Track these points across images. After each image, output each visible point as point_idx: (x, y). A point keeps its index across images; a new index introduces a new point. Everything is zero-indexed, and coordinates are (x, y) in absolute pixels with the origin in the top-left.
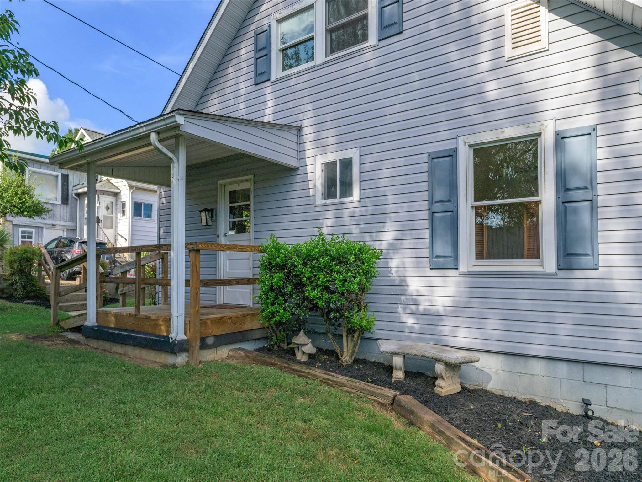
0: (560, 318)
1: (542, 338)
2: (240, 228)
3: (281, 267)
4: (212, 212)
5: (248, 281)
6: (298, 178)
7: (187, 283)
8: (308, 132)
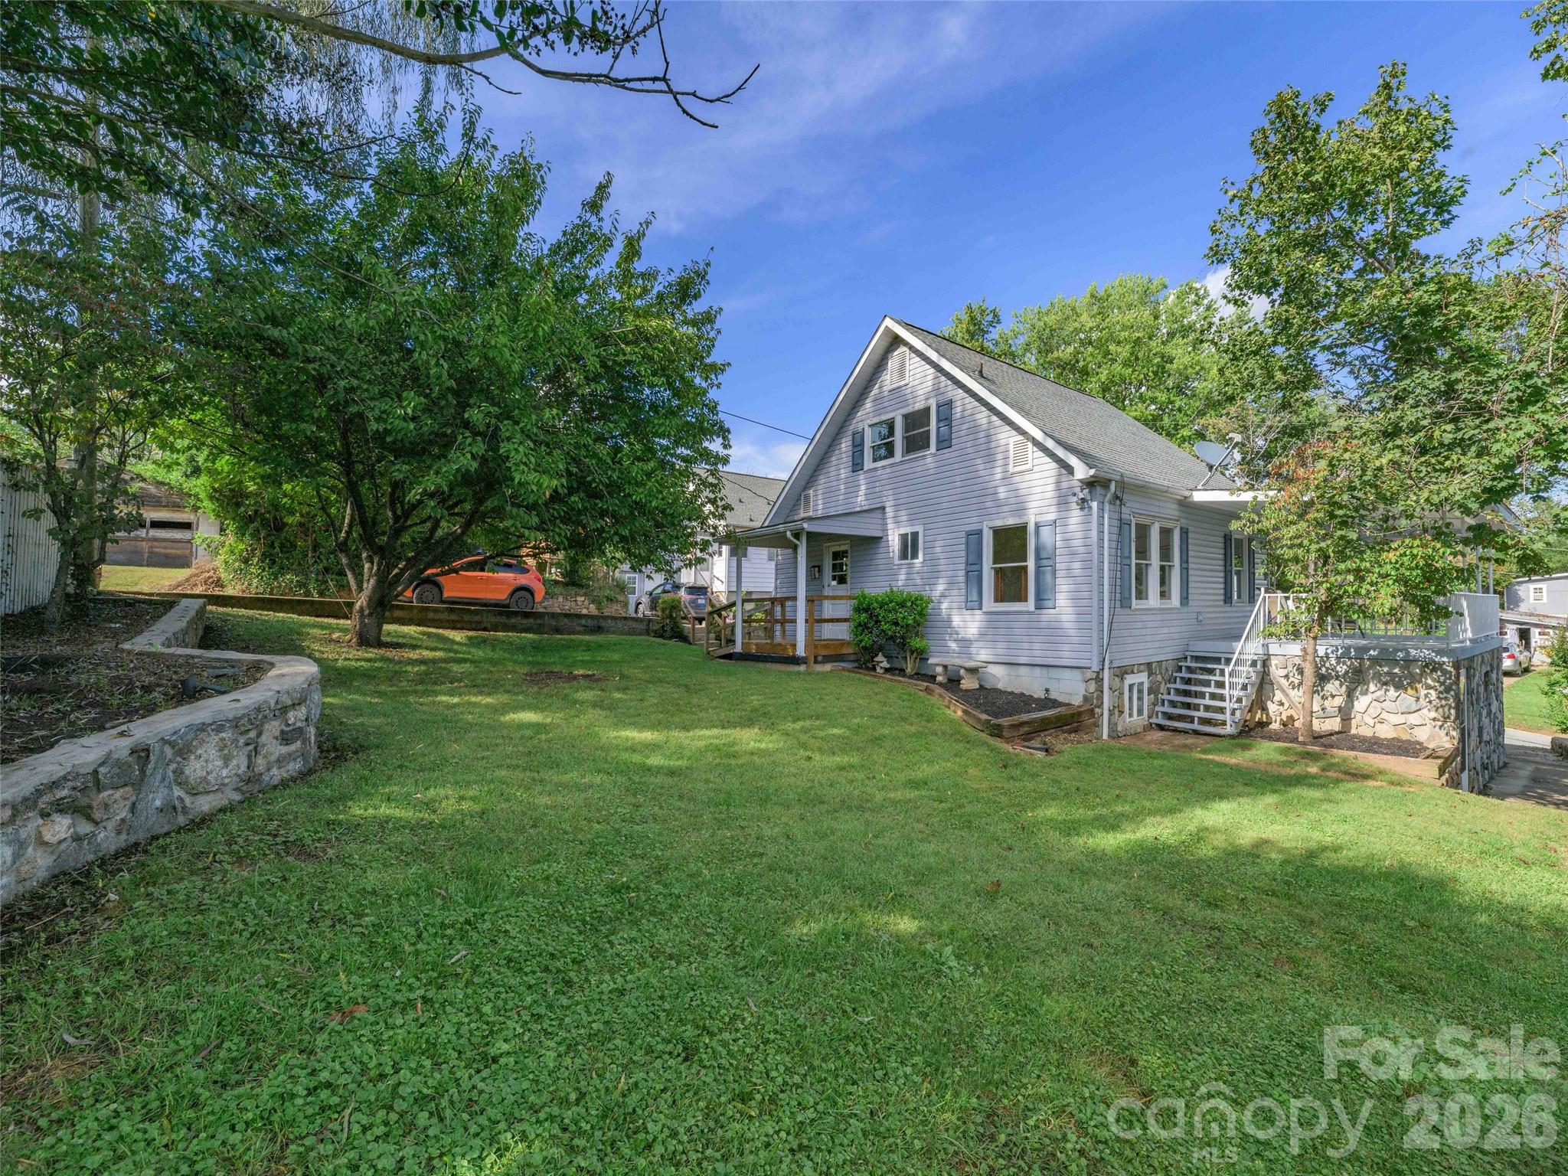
0: (1035, 639)
1: (1026, 653)
2: (842, 580)
3: (866, 610)
4: (820, 568)
5: (845, 620)
6: (883, 544)
7: (807, 621)
8: (890, 512)
